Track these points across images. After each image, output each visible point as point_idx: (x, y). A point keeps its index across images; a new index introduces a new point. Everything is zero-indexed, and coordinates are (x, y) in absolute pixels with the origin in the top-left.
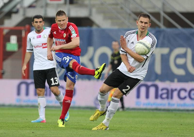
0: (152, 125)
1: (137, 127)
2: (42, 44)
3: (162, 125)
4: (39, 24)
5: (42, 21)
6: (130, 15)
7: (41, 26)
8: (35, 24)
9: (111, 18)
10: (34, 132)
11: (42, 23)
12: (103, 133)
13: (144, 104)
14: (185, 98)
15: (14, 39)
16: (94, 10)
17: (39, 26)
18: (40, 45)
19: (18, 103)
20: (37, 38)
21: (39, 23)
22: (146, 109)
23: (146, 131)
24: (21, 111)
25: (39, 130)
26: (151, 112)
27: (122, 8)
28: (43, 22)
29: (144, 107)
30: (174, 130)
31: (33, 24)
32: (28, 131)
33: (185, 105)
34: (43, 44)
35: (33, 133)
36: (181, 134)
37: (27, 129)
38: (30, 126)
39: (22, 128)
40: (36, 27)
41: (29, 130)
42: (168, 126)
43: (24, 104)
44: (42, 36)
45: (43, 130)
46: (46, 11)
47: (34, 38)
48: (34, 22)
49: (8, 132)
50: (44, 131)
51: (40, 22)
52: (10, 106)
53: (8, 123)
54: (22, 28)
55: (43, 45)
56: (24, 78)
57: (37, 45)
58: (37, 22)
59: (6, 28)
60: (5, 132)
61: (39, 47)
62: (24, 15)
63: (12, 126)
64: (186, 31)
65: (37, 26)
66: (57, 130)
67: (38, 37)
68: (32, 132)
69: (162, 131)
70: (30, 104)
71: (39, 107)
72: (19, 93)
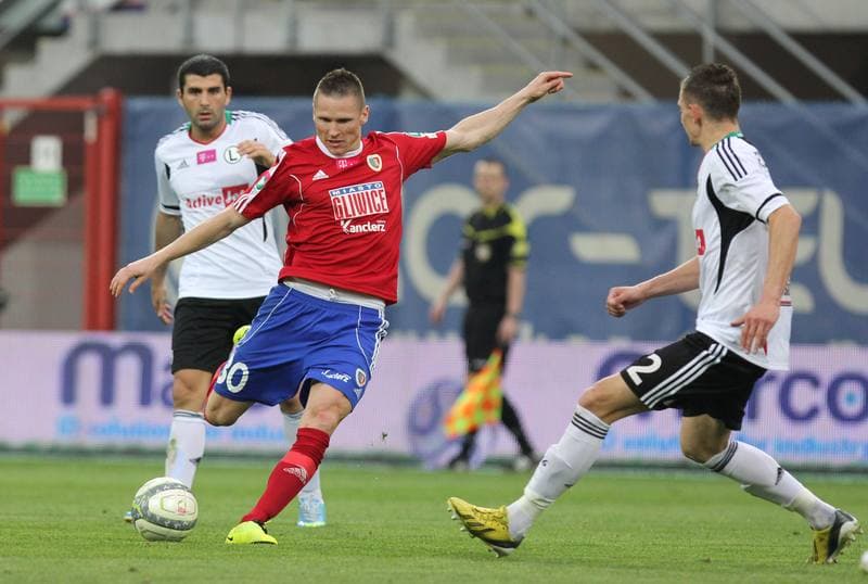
0: (663, 534)
1: (596, 543)
2: (221, 190)
3: (707, 537)
4: (204, 98)
5: (222, 86)
6: (565, 42)
7: (214, 107)
8: (190, 97)
9: (482, 59)
10: (135, 565)
11: (219, 96)
12: (445, 571)
13: (628, 444)
14: (813, 413)
15: (47, 153)
16: (406, 23)
17: (205, 107)
18: (215, 196)
19: (66, 440)
20: (199, 162)
21: (205, 94)
22: (637, 466)
23: (636, 562)
24: (77, 475)
25: (161, 558)
26: (661, 475)
27: (530, 13)
28: (226, 90)
29: (631, 454)
30: (761, 557)
31: (182, 97)
32: (111, 563)
33: (810, 445)
34: (225, 191)
35: (132, 570)
36: (794, 576)
37: (106, 553)
38: (118, 543)
39: (83, 550)
40: (194, 113)
41: (115, 557)
42: (734, 541)
43: (92, 441)
44: (219, 155)
45: (179, 558)
46: (190, 27)
47: (184, 164)
48: (186, 89)
49: (20, 569)
50: (180, 562)
51: (213, 90)
52: (29, 450)
53: (22, 527)
54: (85, 103)
55: (229, 193)
56: (93, 324)
57: (200, 194)
58: (196, 91)
59: (15, 104)
60: (8, 569)
61: (210, 204)
62: (94, 42)
63: (40, 538)
64: (817, 115)
65: (196, 109)
66: (241, 557)
67: (203, 157)
68: (127, 568)
69: (708, 561)
70: (120, 441)
71: (171, 454)
72: (69, 394)
